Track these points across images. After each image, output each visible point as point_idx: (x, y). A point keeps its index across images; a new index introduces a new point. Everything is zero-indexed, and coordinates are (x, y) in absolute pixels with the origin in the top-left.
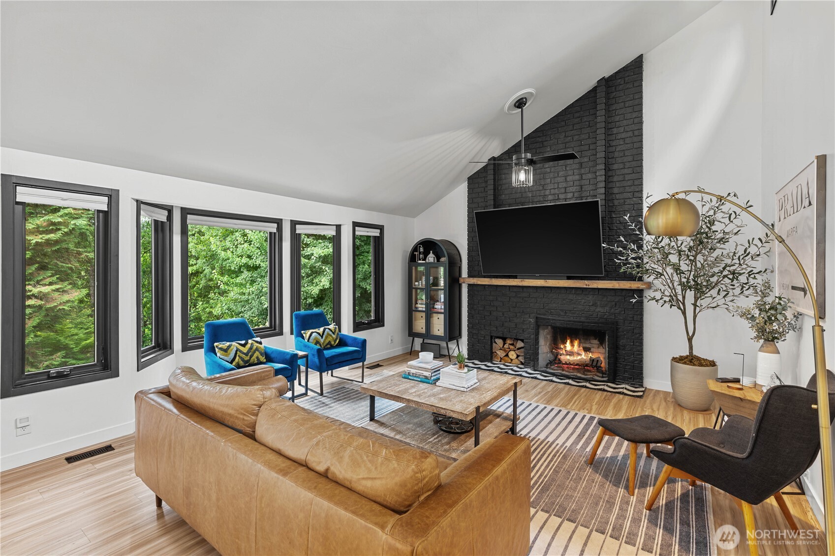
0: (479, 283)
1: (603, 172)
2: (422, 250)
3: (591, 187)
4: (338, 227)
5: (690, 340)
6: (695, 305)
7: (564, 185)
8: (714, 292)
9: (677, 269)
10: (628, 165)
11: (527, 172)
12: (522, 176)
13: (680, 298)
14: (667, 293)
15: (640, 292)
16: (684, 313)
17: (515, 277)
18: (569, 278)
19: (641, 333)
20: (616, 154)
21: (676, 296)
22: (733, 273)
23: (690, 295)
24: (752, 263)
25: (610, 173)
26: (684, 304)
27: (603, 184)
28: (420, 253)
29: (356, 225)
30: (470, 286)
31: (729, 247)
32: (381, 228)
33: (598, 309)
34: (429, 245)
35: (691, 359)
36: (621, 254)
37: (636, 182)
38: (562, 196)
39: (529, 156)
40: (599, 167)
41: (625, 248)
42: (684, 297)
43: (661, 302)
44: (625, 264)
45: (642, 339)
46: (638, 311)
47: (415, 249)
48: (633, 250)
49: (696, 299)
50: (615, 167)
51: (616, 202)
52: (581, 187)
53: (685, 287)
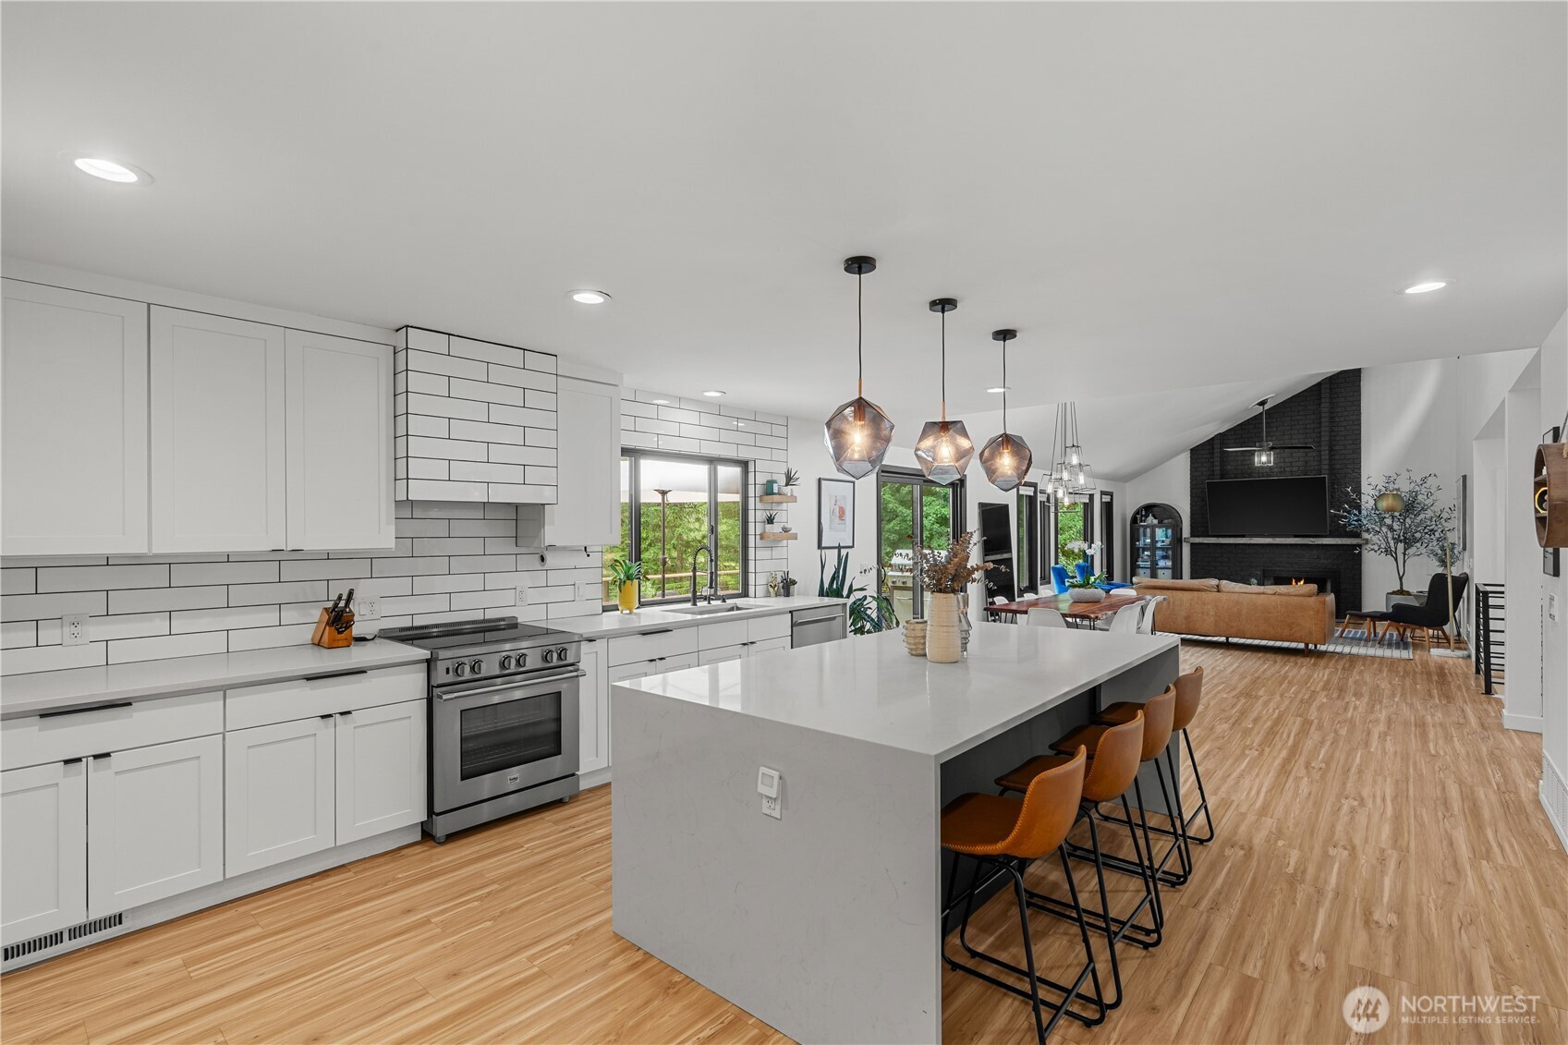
0: (1205, 542)
1: (1327, 452)
2: (1143, 513)
3: (1315, 463)
4: (1091, 496)
5: (1401, 578)
6: (1404, 554)
7: (1290, 460)
8: (1418, 545)
9: (1391, 528)
10: (1349, 447)
11: (1269, 456)
12: (1264, 459)
13: (1393, 549)
14: (1382, 546)
15: (1360, 546)
16: (1396, 560)
17: (1243, 536)
18: (1296, 536)
19: (1360, 579)
20: (1338, 438)
21: (1390, 547)
22: (1431, 530)
23: (1401, 546)
24: (1445, 524)
25: (1332, 453)
26: (1396, 553)
27: (1327, 462)
28: (1142, 516)
29: (1103, 493)
30: (1193, 545)
31: (1429, 513)
32: (1111, 494)
33: (1322, 561)
34: (1149, 509)
35: (1401, 592)
36: (1346, 517)
37: (1356, 461)
38: (1288, 469)
39: (1271, 444)
40: (1323, 448)
41: (1349, 512)
42: (1396, 549)
43: (1379, 552)
44: (1350, 525)
45: (1361, 584)
46: (1356, 562)
47: (1137, 512)
48: (1355, 515)
49: (1405, 550)
50: (1337, 448)
51: (1338, 476)
52: (1306, 462)
53: (1397, 540)
